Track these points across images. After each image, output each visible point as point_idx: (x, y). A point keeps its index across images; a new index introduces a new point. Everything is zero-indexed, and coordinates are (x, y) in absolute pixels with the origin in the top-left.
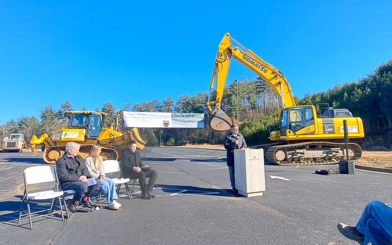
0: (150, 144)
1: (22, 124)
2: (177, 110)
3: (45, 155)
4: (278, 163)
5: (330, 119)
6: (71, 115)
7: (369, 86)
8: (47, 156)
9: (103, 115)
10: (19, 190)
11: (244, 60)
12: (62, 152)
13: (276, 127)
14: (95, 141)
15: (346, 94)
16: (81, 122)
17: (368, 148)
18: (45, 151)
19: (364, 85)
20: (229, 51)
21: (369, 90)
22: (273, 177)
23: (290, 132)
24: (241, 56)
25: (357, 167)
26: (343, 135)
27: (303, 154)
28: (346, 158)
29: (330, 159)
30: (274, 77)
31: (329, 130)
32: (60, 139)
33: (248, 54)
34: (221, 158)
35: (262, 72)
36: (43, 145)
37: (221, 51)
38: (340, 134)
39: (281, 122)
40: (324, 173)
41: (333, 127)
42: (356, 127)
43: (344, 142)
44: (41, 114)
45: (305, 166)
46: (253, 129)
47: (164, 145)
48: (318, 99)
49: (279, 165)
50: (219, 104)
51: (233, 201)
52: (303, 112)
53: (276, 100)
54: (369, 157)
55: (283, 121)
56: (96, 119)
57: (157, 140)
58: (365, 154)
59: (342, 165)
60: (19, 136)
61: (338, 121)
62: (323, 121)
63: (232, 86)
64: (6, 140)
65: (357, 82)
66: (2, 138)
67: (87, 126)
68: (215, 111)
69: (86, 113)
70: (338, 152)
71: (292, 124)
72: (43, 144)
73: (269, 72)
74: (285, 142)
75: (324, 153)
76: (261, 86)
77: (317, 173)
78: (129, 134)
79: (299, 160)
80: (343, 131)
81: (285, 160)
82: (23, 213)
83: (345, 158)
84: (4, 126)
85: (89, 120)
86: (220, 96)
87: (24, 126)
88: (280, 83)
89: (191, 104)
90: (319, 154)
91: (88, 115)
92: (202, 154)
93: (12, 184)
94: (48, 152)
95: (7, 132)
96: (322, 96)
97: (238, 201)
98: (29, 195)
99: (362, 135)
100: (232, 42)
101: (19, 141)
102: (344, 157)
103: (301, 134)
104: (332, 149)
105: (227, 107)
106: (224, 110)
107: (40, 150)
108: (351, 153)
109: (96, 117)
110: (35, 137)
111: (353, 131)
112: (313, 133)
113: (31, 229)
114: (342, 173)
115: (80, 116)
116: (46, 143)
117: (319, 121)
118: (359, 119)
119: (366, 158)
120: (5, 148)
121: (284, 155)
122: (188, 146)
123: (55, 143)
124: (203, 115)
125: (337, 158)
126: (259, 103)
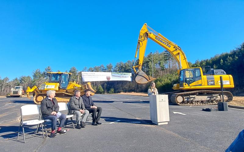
0: (98, 92)
1: (22, 80)
2: (115, 71)
3: (35, 99)
4: (178, 104)
5: (211, 76)
6: (50, 75)
7: (237, 55)
8: (36, 99)
9: (70, 75)
10: (18, 120)
11: (156, 40)
12: (45, 97)
13: (177, 81)
14: (65, 91)
15: (222, 60)
16: (56, 79)
17: (237, 95)
18: (35, 96)
19: (234, 54)
20: (147, 34)
21: (237, 57)
22: (175, 113)
23: (186, 84)
24: (154, 37)
25: (229, 106)
26: (220, 86)
27: (194, 98)
28: (222, 101)
29: (212, 101)
30: (175, 50)
31: (211, 83)
32: (44, 89)
33: (158, 36)
34: (142, 101)
35: (167, 47)
36: (34, 93)
37: (142, 34)
38: (218, 86)
39: (180, 78)
40: (208, 110)
41: (214, 81)
42: (228, 81)
43: (221, 90)
44: (33, 74)
45: (196, 106)
46: (163, 83)
47: (107, 93)
48: (204, 64)
49: (179, 105)
50: (141, 67)
51: (149, 128)
52: (194, 72)
53: (177, 64)
55: (181, 77)
56: (65, 77)
57: (103, 90)
58: (235, 98)
59: (220, 105)
60: (20, 87)
61: (216, 77)
62: (207, 77)
63: (149, 56)
64: (12, 90)
65: (229, 52)
66: (10, 89)
67: (60, 81)
68: (138, 72)
69: (59, 73)
70: (217, 97)
71: (187, 79)
72: (34, 92)
73: (172, 47)
74: (182, 91)
75: (208, 97)
76: (168, 56)
77: (203, 110)
78: (85, 86)
79: (192, 102)
80: (220, 84)
81: (183, 102)
82: (20, 133)
84: (11, 81)
85: (61, 78)
86: (141, 62)
87: (23, 82)
88: (179, 54)
89: (123, 68)
90: (205, 98)
91: (60, 75)
92: (131, 99)
93: (15, 116)
94: (36, 97)
95: (13, 85)
96: (207, 62)
97: (152, 127)
98: (24, 122)
99: (233, 86)
100: (148, 29)
101: (20, 90)
102: (221, 100)
103: (192, 86)
104: (213, 95)
105: (146, 69)
106: (144, 71)
107: (32, 96)
108: (226, 98)
109: (66, 75)
110: (29, 88)
111: (226, 84)
112: (201, 85)
113: (24, 143)
114: (219, 110)
115: (56, 75)
116: (35, 92)
117: (204, 77)
118: (231, 76)
119: (236, 101)
120: (12, 95)
121: (182, 99)
122: (122, 93)
123: (41, 91)
124: (131, 74)
125: (217, 101)
126: (166, 66)
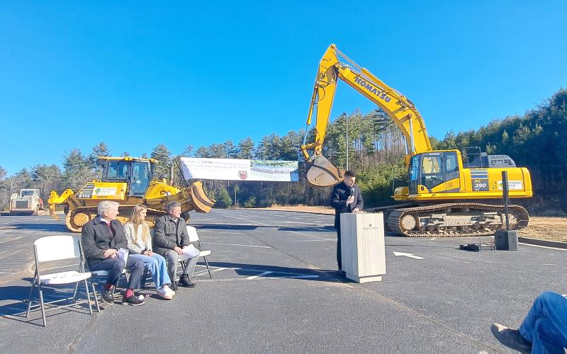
0: (219, 204)
1: (39, 174)
2: (259, 156)
3: (68, 219)
4: (406, 233)
5: (482, 170)
6: (106, 163)
7: (541, 123)
8: (72, 221)
9: (152, 163)
10: (30, 270)
11: (356, 83)
12: (93, 216)
13: (404, 181)
14: (141, 201)
15: (505, 134)
16: (120, 172)
17: (539, 213)
18: (69, 214)
19: (532, 120)
20: (335, 70)
21: (540, 127)
22: (397, 254)
23: (423, 189)
24: (351, 78)
25: (521, 240)
26: (501, 194)
27: (442, 220)
28: (506, 227)
29: (482, 228)
30: (400, 109)
31: (481, 185)
32: (91, 197)
33: (362, 74)
34: (323, 225)
35: (383, 102)
36: (67, 206)
37: (323, 70)
38: (499, 193)
39: (410, 175)
40: (472, 248)
41: (486, 182)
42: (520, 182)
43: (504, 203)
44: (64, 161)
45: (445, 239)
46: (370, 184)
47: (240, 207)
48: (465, 141)
49: (406, 236)
50: (320, 147)
51: (339, 289)
52: (443, 160)
53: (404, 142)
54: (539, 225)
55: (412, 172)
56: (142, 168)
57: (230, 200)
58: (533, 221)
59: (499, 237)
60: (33, 192)
61: (494, 173)
62: (471, 173)
63: (340, 122)
64: (15, 197)
65: (522, 115)
66: (10, 195)
67: (129, 178)
68: (313, 158)
69: (127, 159)
70: (493, 218)
71: (427, 177)
72: (66, 203)
73: (394, 101)
74: (415, 203)
75: (472, 219)
76: (382, 122)
77: (462, 248)
78: (189, 191)
79: (436, 230)
80: (501, 188)
81: (416, 229)
82: (33, 303)
83: (504, 227)
84: (12, 177)
85: (131, 170)
86: (320, 136)
87: (40, 178)
88: (408, 117)
89: (279, 148)
90: (465, 220)
91: (130, 163)
92: (296, 220)
93: (21, 260)
94: (73, 216)
95: (16, 186)
96: (471, 137)
97: (345, 288)
98: (42, 278)
99: (530, 193)
100: (338, 56)
101: (33, 199)
102: (502, 225)
103: (438, 192)
104: (485, 213)
105: (331, 152)
106: (327, 157)
107: (63, 212)
108: (513, 220)
109: (142, 165)
110: (54, 193)
111: (516, 188)
112: (457, 190)
113: (44, 326)
114: (499, 248)
115: (119, 164)
116: (70, 203)
117: (466, 172)
118: (526, 170)
119: (535, 227)
120: (13, 210)
121: (415, 222)
122: (275, 207)
123: (84, 202)
124: (296, 163)
125: (492, 227)
126: (379, 146)
